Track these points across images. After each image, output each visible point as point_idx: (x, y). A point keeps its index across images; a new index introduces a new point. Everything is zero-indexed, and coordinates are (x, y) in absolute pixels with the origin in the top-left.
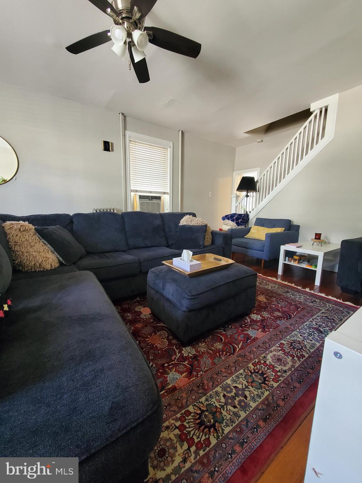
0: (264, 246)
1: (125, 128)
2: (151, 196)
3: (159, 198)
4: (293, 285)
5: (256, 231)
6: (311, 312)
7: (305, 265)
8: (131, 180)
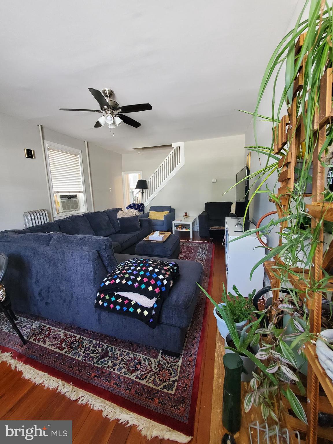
0: (163, 223)
1: (43, 139)
2: (70, 195)
3: (76, 196)
4: (183, 240)
5: (154, 215)
6: (197, 249)
7: (184, 230)
8: (53, 183)
